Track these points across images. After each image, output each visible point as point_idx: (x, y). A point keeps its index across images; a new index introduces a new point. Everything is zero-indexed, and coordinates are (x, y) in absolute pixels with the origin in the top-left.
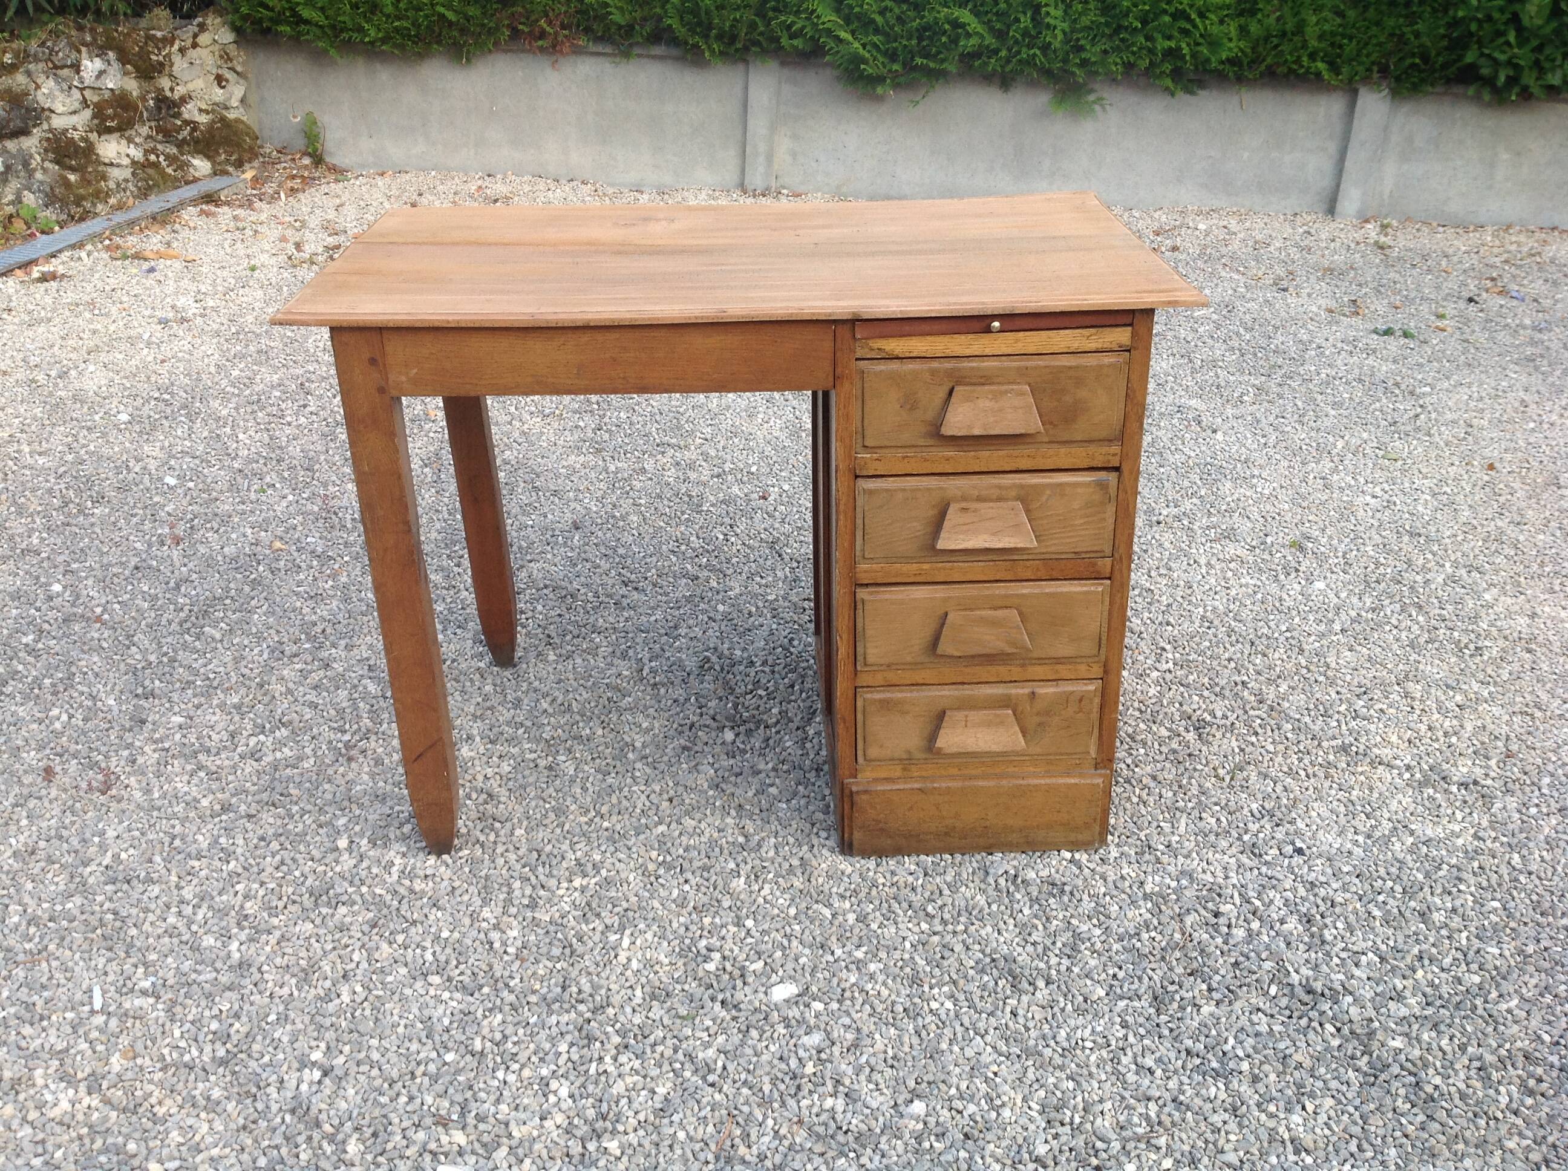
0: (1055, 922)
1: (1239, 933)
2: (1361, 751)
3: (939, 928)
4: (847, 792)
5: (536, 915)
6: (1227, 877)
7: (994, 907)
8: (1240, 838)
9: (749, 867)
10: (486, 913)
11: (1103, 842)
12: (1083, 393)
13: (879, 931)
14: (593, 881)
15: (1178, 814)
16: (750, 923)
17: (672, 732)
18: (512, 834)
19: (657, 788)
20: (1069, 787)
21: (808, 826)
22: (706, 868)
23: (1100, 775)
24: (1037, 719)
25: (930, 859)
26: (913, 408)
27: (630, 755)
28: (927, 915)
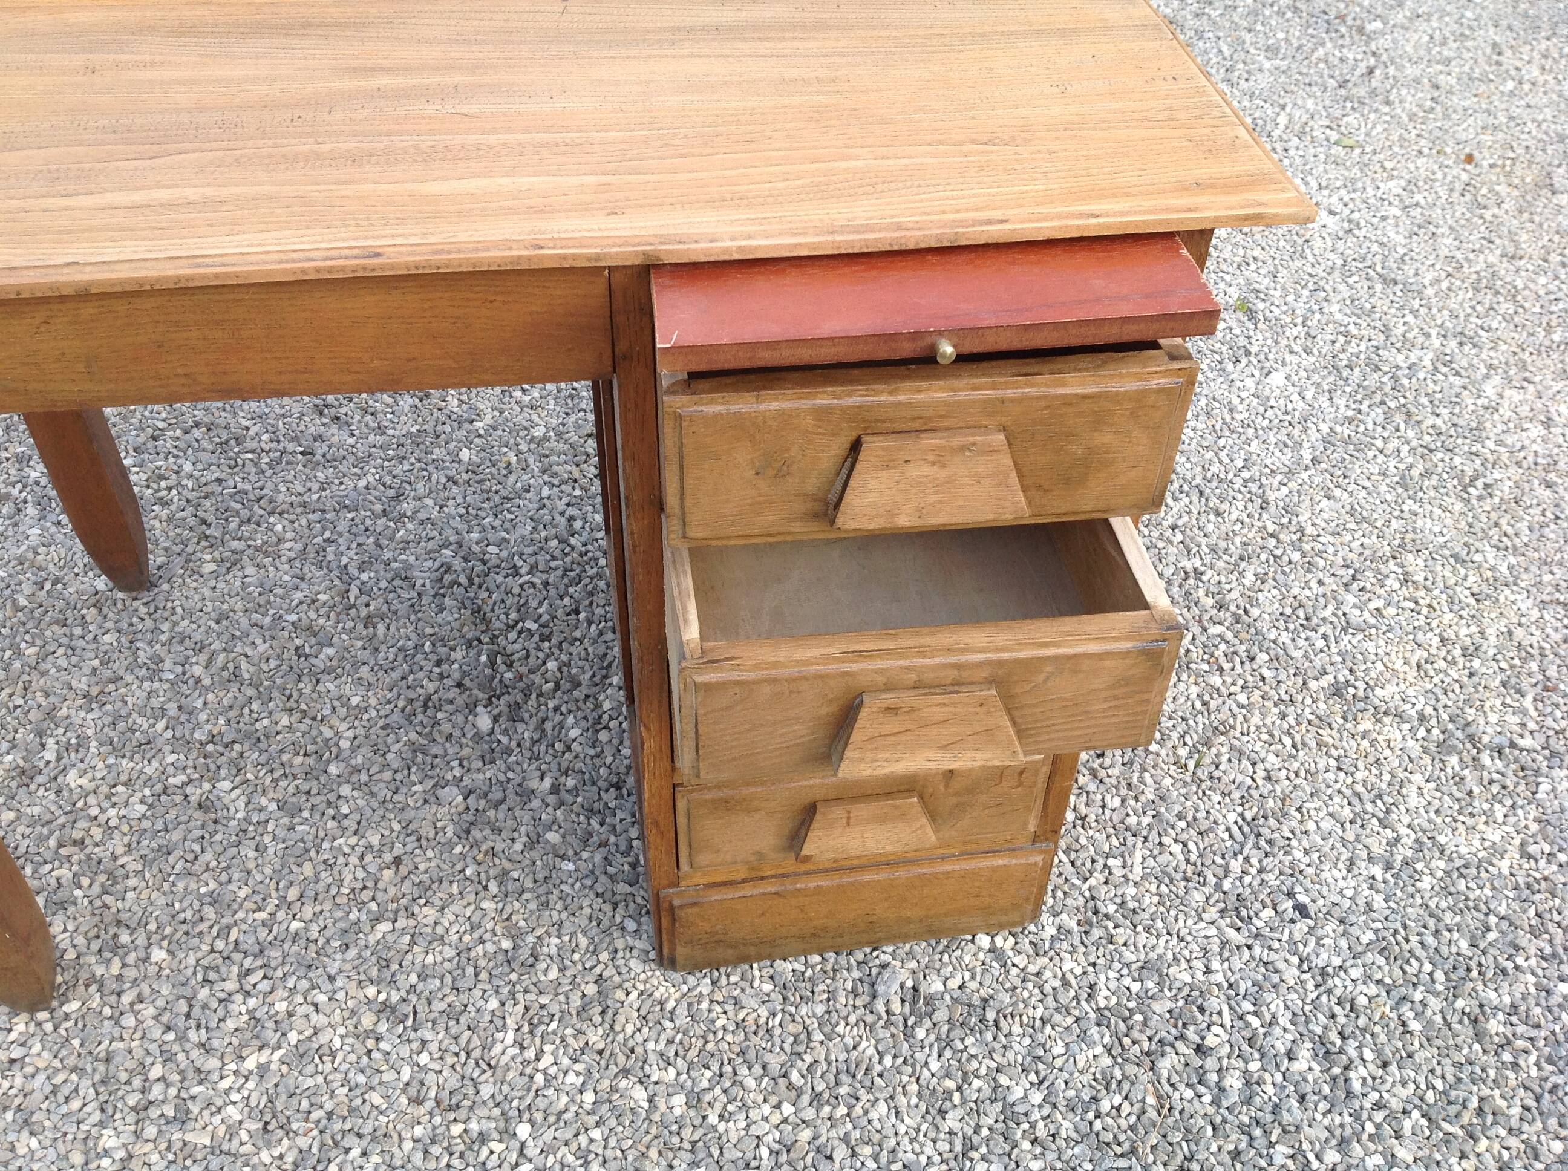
0: (977, 1083)
1: (1234, 1082)
2: (1361, 694)
3: (809, 1114)
4: (665, 905)
5: (188, 1137)
6: (1208, 971)
7: (888, 1061)
8: (1218, 887)
9: (520, 1008)
10: (109, 1140)
11: (1035, 917)
12: (1103, 438)
13: (722, 1127)
14: (278, 1054)
15: (1131, 840)
16: (523, 1130)
17: (396, 717)
18: (146, 959)
19: (375, 840)
20: (994, 869)
21: (607, 908)
22: (452, 1014)
23: (1041, 852)
24: (954, 800)
25: (788, 966)
26: (780, 475)
27: (333, 769)
28: (790, 1086)
